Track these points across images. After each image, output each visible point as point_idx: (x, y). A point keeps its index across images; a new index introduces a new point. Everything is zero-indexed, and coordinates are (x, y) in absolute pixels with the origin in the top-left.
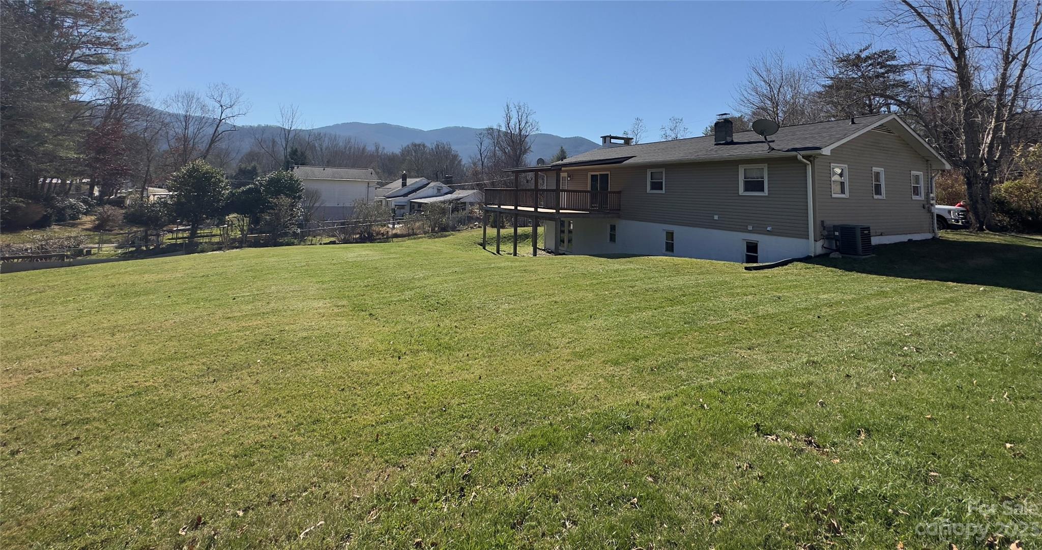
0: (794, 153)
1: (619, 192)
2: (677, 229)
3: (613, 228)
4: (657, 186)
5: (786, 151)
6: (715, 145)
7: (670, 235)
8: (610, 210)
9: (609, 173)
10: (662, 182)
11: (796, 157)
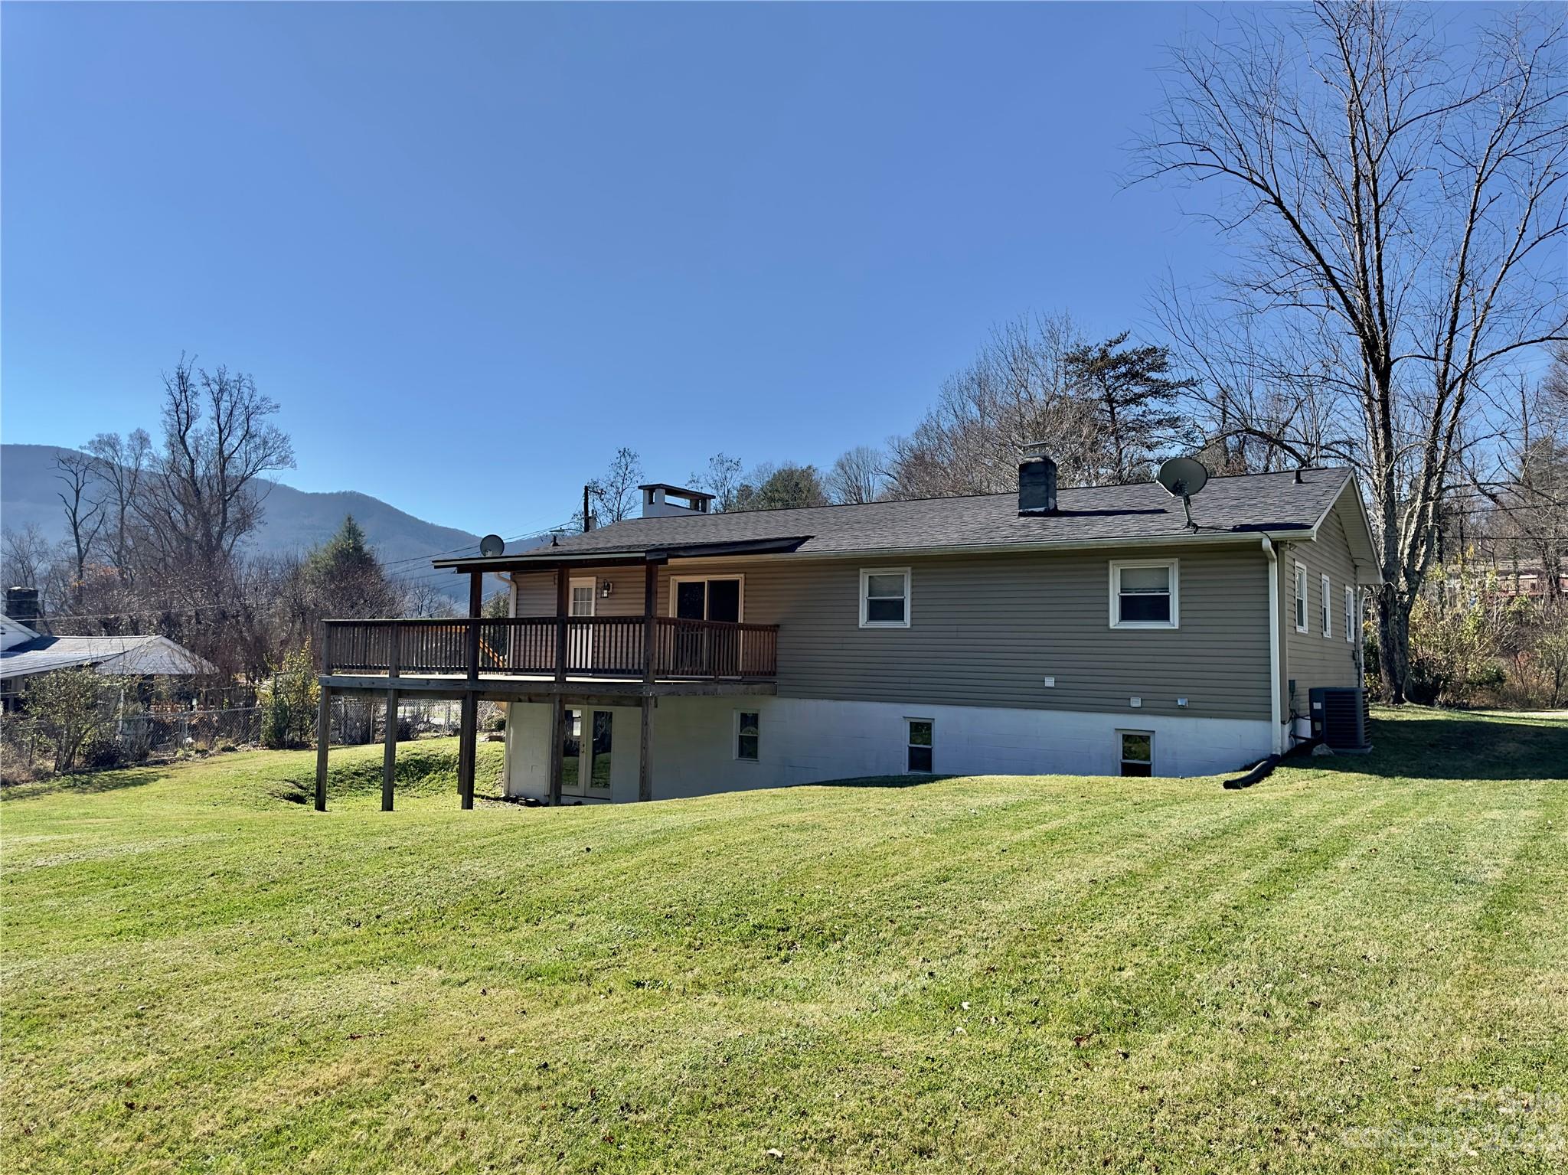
0: (1257, 535)
1: (775, 628)
2: (942, 717)
3: (750, 720)
4: (883, 609)
5: (1235, 530)
6: (1021, 515)
7: (921, 730)
8: (745, 673)
9: (739, 577)
10: (902, 603)
11: (1260, 542)
